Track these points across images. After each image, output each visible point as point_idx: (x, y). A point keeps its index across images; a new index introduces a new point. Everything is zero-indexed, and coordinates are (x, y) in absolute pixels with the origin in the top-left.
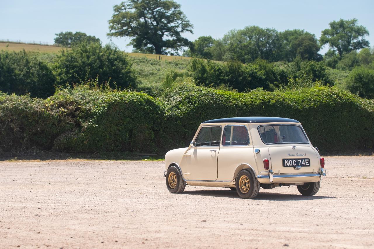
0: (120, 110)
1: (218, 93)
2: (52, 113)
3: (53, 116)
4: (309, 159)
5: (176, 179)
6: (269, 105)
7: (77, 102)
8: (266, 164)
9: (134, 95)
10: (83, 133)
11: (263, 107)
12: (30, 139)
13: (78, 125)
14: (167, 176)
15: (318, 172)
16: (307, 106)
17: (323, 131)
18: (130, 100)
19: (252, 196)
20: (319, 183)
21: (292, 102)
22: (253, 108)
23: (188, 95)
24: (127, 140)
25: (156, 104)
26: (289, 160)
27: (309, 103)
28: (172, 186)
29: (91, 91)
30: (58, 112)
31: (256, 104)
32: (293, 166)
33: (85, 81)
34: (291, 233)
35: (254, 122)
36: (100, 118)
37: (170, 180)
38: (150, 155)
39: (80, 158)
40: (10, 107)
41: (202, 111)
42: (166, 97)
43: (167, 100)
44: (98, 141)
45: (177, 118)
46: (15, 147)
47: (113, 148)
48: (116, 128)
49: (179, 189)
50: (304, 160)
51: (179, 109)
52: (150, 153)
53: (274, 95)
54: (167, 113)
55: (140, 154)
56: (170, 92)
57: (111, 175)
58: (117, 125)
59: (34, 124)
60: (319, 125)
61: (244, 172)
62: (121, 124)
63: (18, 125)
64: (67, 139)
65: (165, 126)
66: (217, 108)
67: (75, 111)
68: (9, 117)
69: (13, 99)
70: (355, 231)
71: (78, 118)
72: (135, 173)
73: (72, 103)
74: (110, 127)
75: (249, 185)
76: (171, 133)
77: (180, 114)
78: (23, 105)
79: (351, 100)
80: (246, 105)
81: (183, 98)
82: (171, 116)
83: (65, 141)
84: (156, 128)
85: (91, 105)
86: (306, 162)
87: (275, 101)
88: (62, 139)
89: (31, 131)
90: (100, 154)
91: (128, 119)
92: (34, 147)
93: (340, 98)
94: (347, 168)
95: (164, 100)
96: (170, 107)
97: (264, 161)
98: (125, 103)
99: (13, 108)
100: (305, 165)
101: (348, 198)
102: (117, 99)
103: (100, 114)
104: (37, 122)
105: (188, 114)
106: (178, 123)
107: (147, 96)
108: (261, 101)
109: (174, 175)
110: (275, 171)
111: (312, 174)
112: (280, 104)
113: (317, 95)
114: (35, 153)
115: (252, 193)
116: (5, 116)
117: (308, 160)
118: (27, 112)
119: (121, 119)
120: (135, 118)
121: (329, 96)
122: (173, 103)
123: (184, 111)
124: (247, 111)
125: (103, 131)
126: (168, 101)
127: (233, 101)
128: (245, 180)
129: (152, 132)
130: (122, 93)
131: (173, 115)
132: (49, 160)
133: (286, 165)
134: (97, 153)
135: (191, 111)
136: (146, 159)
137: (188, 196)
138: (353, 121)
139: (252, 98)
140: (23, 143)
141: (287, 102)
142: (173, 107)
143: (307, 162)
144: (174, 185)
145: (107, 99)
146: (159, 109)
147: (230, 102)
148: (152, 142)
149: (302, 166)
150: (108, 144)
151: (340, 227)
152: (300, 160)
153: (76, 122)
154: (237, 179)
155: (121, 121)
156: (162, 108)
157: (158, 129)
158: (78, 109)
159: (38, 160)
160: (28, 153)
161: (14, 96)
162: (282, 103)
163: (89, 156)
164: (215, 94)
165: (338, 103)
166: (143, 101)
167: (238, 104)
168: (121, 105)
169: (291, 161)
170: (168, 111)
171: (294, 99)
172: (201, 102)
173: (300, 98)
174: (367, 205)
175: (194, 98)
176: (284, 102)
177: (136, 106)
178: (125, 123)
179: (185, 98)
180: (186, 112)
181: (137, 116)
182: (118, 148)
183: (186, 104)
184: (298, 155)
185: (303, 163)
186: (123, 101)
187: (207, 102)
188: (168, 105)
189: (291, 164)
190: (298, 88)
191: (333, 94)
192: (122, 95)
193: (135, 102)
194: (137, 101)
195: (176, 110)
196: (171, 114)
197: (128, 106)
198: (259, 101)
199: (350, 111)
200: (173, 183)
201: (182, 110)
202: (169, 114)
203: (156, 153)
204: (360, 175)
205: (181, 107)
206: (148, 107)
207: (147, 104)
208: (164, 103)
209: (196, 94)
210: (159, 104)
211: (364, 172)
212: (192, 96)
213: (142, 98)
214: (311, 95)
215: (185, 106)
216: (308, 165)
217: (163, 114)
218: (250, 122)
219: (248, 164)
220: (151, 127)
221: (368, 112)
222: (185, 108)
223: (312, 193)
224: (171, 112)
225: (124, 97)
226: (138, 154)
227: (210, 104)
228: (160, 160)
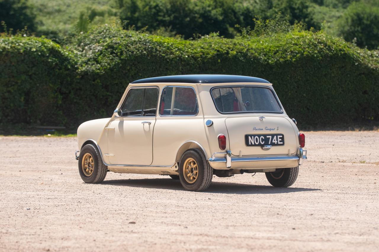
0: (11, 62)
1: (154, 40)
4: (283, 135)
5: (93, 163)
6: (226, 58)
8: (222, 142)
9: (32, 42)
11: (219, 61)
14: (80, 159)
15: (295, 154)
16: (281, 60)
17: (305, 95)
18: (25, 48)
19: (201, 187)
20: (296, 169)
21: (259, 54)
22: (204, 63)
23: (112, 42)
24: (22, 107)
25: (64, 55)
26: (254, 136)
27: (284, 55)
28: (87, 173)
31: (209, 56)
32: (260, 145)
34: (256, 240)
35: (204, 81)
37: (84, 165)
38: (55, 129)
41: (131, 65)
42: (79, 46)
43: (81, 49)
45: (95, 76)
48: (5, 89)
49: (98, 177)
50: (275, 137)
51: (98, 62)
52: (56, 126)
53: (235, 44)
54: (80, 68)
55: (42, 127)
56: (85, 37)
58: (7, 85)
60: (298, 87)
61: (190, 153)
65: (78, 87)
66: (152, 62)
70: (348, 238)
72: (34, 154)
75: (197, 171)
76: (86, 98)
77: (99, 69)
79: (344, 51)
80: (195, 58)
81: (103, 46)
82: (85, 74)
84: (64, 90)
86: (279, 140)
87: (235, 52)
91: (23, 77)
93: (329, 49)
94: (337, 148)
95: (76, 49)
96: (84, 59)
97: (219, 138)
98: (19, 54)
100: (277, 143)
101: (338, 191)
102: (6, 47)
105: (111, 70)
106: (96, 82)
107: (52, 43)
108: (215, 53)
109: (90, 157)
110: (235, 152)
111: (288, 156)
112: (243, 56)
113: (296, 44)
115: (201, 183)
117: (281, 136)
119: (13, 77)
120: (34, 76)
121: (313, 45)
122: (90, 54)
123: (105, 65)
124: (196, 66)
126: (82, 51)
127: (176, 51)
128: (192, 164)
129: (60, 96)
130: (14, 39)
131: (90, 72)
133: (250, 144)
135: (115, 65)
136: (49, 135)
137: (110, 187)
138: (348, 82)
139: (202, 48)
141: (252, 54)
142: (89, 60)
143: (281, 140)
144: (90, 172)
146: (69, 63)
147: (172, 53)
148: (59, 111)
149: (273, 144)
151: (326, 232)
152: (270, 137)
154: (180, 163)
155: (12, 79)
156: (74, 60)
157: (67, 92)
162: (245, 55)
164: (151, 42)
165: (326, 56)
166: (45, 50)
167: (183, 56)
168: (13, 57)
169: (257, 138)
170: (82, 66)
171: (263, 49)
172: (130, 53)
173: (272, 49)
174: (365, 201)
175: (120, 47)
176: (249, 54)
177: (35, 58)
178: (19, 81)
179: (107, 47)
180: (109, 67)
181: (37, 73)
182: (9, 118)
183: (108, 56)
184: (267, 129)
185: (275, 140)
186: (16, 50)
187: (138, 52)
188: (82, 56)
189: (257, 142)
190: (269, 34)
191: (319, 43)
192: (14, 41)
193: (33, 52)
194: (37, 51)
195: (94, 64)
196: (86, 70)
197: (23, 58)
198: (212, 53)
199: (343, 67)
200: (89, 168)
201: (102, 64)
202: (84, 70)
203: (64, 126)
204: (356, 159)
205: (102, 59)
206: (53, 60)
207: (52, 55)
208: (77, 53)
209: (122, 41)
210: (68, 54)
211: (362, 154)
212: (117, 44)
213: (44, 46)
214: (287, 43)
215: (106, 58)
216: (282, 143)
217: (74, 70)
218: (199, 83)
219: (196, 142)
220: (58, 88)
221: (369, 68)
222: (105, 61)
223: (287, 183)
224: (86, 67)
225: (17, 44)
226: (38, 127)
227: (142, 55)
228: (70, 135)
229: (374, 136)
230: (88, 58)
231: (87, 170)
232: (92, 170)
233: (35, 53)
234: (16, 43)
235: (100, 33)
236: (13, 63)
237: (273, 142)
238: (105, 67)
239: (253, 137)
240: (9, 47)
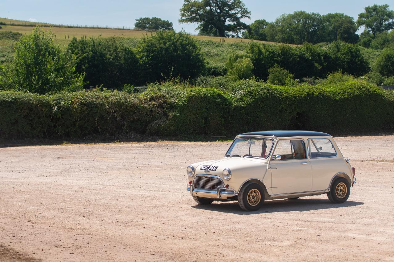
0: (197, 102)
1: (273, 88)
2: (146, 106)
3: (146, 108)
6: (312, 97)
7: (164, 97)
9: (208, 90)
10: (169, 120)
11: (309, 98)
12: (129, 125)
13: (165, 114)
16: (343, 97)
17: (355, 116)
18: (205, 94)
21: (330, 94)
22: (300, 99)
23: (250, 89)
24: (203, 126)
25: (225, 97)
27: (344, 94)
29: (174, 87)
30: (149, 105)
31: (303, 96)
33: (169, 79)
34: (323, 223)
36: (182, 109)
38: (221, 138)
39: (167, 140)
40: (114, 101)
41: (261, 102)
42: (233, 91)
43: (234, 93)
44: (181, 127)
45: (241, 108)
46: (118, 132)
47: (192, 132)
48: (194, 117)
51: (243, 101)
52: (221, 136)
53: (317, 89)
55: (214, 136)
56: (236, 87)
57: (194, 159)
58: (195, 114)
59: (132, 114)
60: (352, 112)
62: (199, 113)
63: (120, 115)
64: (157, 126)
65: (232, 114)
66: (272, 100)
67: (163, 104)
68: (113, 109)
69: (116, 95)
70: (364, 221)
71: (165, 109)
72: (212, 156)
73: (160, 97)
74: (190, 116)
76: (237, 120)
77: (243, 104)
78: (123, 100)
79: (376, 92)
80: (295, 97)
81: (246, 92)
82: (236, 107)
83: (155, 127)
84: (225, 116)
85: (175, 99)
87: (317, 93)
88: (153, 126)
89: (129, 120)
90: (182, 136)
91: (204, 110)
92: (132, 132)
93: (368, 90)
94: (371, 150)
95: (231, 93)
96: (236, 99)
98: (201, 97)
99: (116, 102)
102: (195, 94)
103: (182, 106)
104: (134, 112)
105: (250, 104)
106: (242, 111)
107: (218, 91)
108: (306, 94)
112: (321, 96)
113: (351, 88)
114: (133, 137)
116: (110, 108)
118: (126, 105)
119: (198, 110)
120: (209, 109)
121: (359, 88)
122: (238, 96)
124: (296, 101)
125: (185, 119)
126: (235, 94)
127: (285, 93)
129: (223, 119)
130: (199, 89)
131: (239, 106)
132: (144, 142)
134: (180, 136)
135: (252, 102)
136: (218, 141)
138: (379, 108)
139: (299, 91)
140: (124, 129)
141: (327, 94)
142: (238, 99)
145: (187, 94)
146: (228, 101)
147: (283, 95)
148: (223, 127)
150: (188, 129)
153: (163, 112)
155: (198, 111)
156: (230, 100)
157: (227, 117)
158: (165, 102)
159: (135, 142)
160: (128, 137)
161: (116, 92)
162: (323, 95)
163: (174, 139)
164: (271, 89)
165: (367, 95)
166: (215, 95)
167: (289, 96)
168: (198, 99)
170: (234, 103)
171: (333, 91)
172: (260, 95)
173: (337, 91)
175: (255, 92)
176: (325, 94)
177: (210, 99)
178: (202, 112)
179: (248, 92)
180: (249, 103)
181: (211, 107)
182: (196, 131)
183: (248, 97)
187: (264, 95)
188: (235, 97)
190: (335, 82)
191: (363, 87)
193: (209, 96)
195: (241, 101)
197: (203, 99)
198: (305, 94)
199: (376, 100)
201: (245, 101)
202: (236, 105)
203: (225, 136)
205: (245, 99)
206: (219, 100)
207: (218, 97)
208: (231, 96)
209: (256, 89)
210: (227, 97)
212: (253, 91)
213: (215, 93)
214: (346, 88)
217: (230, 105)
220: (222, 115)
221: (390, 101)
222: (247, 100)
224: (237, 103)
225: (200, 92)
226: (212, 136)
227: (267, 96)
228: (229, 141)
229: (392, 140)
235: (244, 84)
238: (247, 103)
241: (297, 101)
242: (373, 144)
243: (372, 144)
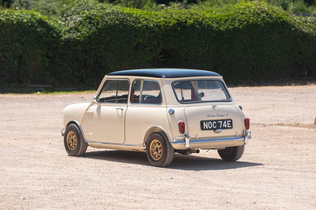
0: (6, 32)
1: (125, 12)
4: (231, 120)
5: (76, 140)
6: (185, 26)
8: (182, 127)
9: (23, 14)
11: (179, 28)
14: (65, 135)
15: (242, 135)
16: (231, 27)
17: (250, 56)
18: (18, 20)
19: (165, 164)
20: (242, 147)
21: (212, 23)
22: (166, 30)
23: (89, 14)
24: (16, 69)
25: (50, 25)
26: (208, 121)
27: (233, 23)
28: (71, 147)
31: (171, 25)
32: (212, 129)
37: (69, 141)
38: (44, 88)
41: (106, 33)
42: (62, 16)
43: (64, 20)
45: (76, 42)
50: (225, 122)
51: (78, 31)
52: (44, 85)
53: (192, 14)
54: (64, 36)
55: (32, 86)
56: (67, 9)
58: (3, 51)
60: (245, 50)
61: (156, 136)
65: (62, 52)
66: (123, 31)
75: (162, 151)
76: (69, 61)
77: (79, 37)
79: (283, 18)
81: (83, 17)
82: (68, 41)
84: (50, 54)
86: (228, 124)
87: (192, 21)
91: (17, 44)
93: (271, 17)
95: (60, 19)
96: (67, 28)
97: (179, 124)
98: (13, 25)
100: (227, 127)
101: (277, 167)
105: (89, 37)
106: (77, 48)
107: (40, 15)
108: (176, 22)
109: (74, 135)
110: (192, 135)
111: (235, 137)
112: (199, 24)
113: (243, 14)
115: (165, 161)
117: (230, 121)
119: (8, 44)
120: (25, 43)
121: (257, 14)
122: (72, 24)
123: (84, 34)
126: (65, 21)
127: (143, 21)
128: (157, 144)
129: (47, 60)
130: (8, 12)
131: (72, 39)
133: (204, 128)
135: (93, 33)
136: (39, 93)
138: (286, 44)
139: (165, 18)
141: (206, 22)
142: (71, 29)
143: (230, 124)
144: (73, 147)
146: (55, 32)
147: (140, 23)
148: (47, 72)
149: (223, 128)
152: (221, 122)
154: (147, 143)
155: (7, 46)
156: (58, 30)
157: (53, 56)
164: (122, 13)
165: (268, 23)
166: (34, 21)
167: (149, 25)
168: (8, 27)
169: (210, 124)
170: (65, 34)
171: (215, 18)
172: (105, 23)
173: (223, 18)
174: (299, 180)
175: (97, 18)
176: (204, 23)
177: (26, 28)
178: (13, 48)
179: (86, 18)
180: (87, 34)
181: (28, 40)
182: (5, 78)
183: (87, 25)
184: (218, 116)
185: (225, 125)
186: (10, 22)
187: (112, 22)
188: (65, 26)
189: (210, 126)
190: (220, 5)
191: (262, 12)
192: (8, 13)
193: (24, 23)
194: (27, 22)
195: (75, 32)
196: (69, 38)
197: (16, 28)
198: (174, 22)
199: (282, 32)
200: (72, 144)
201: (82, 32)
202: (67, 38)
203: (51, 85)
204: (292, 119)
205: (81, 29)
206: (41, 29)
207: (40, 25)
208: (61, 23)
209: (98, 13)
210: (54, 25)
211: (297, 115)
212: (94, 16)
213: (34, 18)
214: (235, 13)
215: (85, 27)
216: (231, 127)
217: (59, 37)
218: (162, 77)
219: (160, 127)
220: (45, 53)
221: (304, 32)
222: (84, 30)
223: (235, 158)
224: (69, 35)
225: (11, 17)
226: (29, 85)
227: (115, 25)
228: (56, 93)
229: (307, 93)
230: (70, 27)
231: (71, 145)
232: (75, 146)
233: (26, 24)
234: (9, 15)
235: (80, 6)
236: (8, 33)
237: (224, 126)
238: (84, 35)
239: (207, 123)
240: (4, 19)
241: (161, 33)
242: (279, 99)
243: (277, 99)
